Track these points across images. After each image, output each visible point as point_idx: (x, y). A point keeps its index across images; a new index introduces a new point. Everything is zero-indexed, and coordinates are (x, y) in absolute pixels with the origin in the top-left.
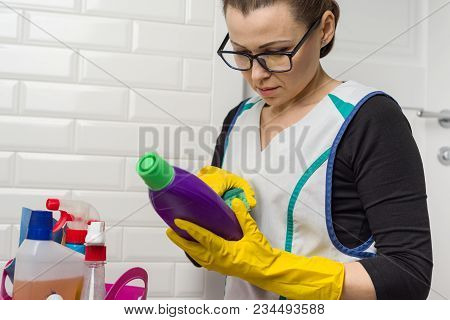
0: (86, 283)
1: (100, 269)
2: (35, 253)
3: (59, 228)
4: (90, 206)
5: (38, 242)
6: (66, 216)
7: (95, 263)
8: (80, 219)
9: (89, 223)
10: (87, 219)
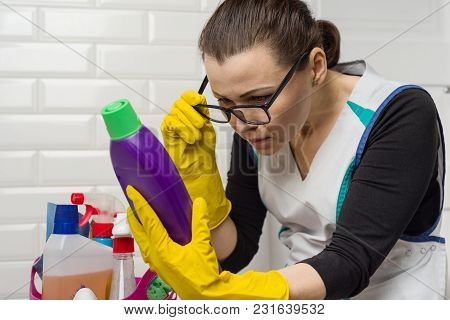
0: (115, 276)
1: (128, 261)
2: (62, 247)
3: (85, 222)
4: (115, 198)
5: (64, 236)
6: (91, 210)
7: (123, 255)
8: (105, 213)
9: (115, 216)
10: (112, 212)
